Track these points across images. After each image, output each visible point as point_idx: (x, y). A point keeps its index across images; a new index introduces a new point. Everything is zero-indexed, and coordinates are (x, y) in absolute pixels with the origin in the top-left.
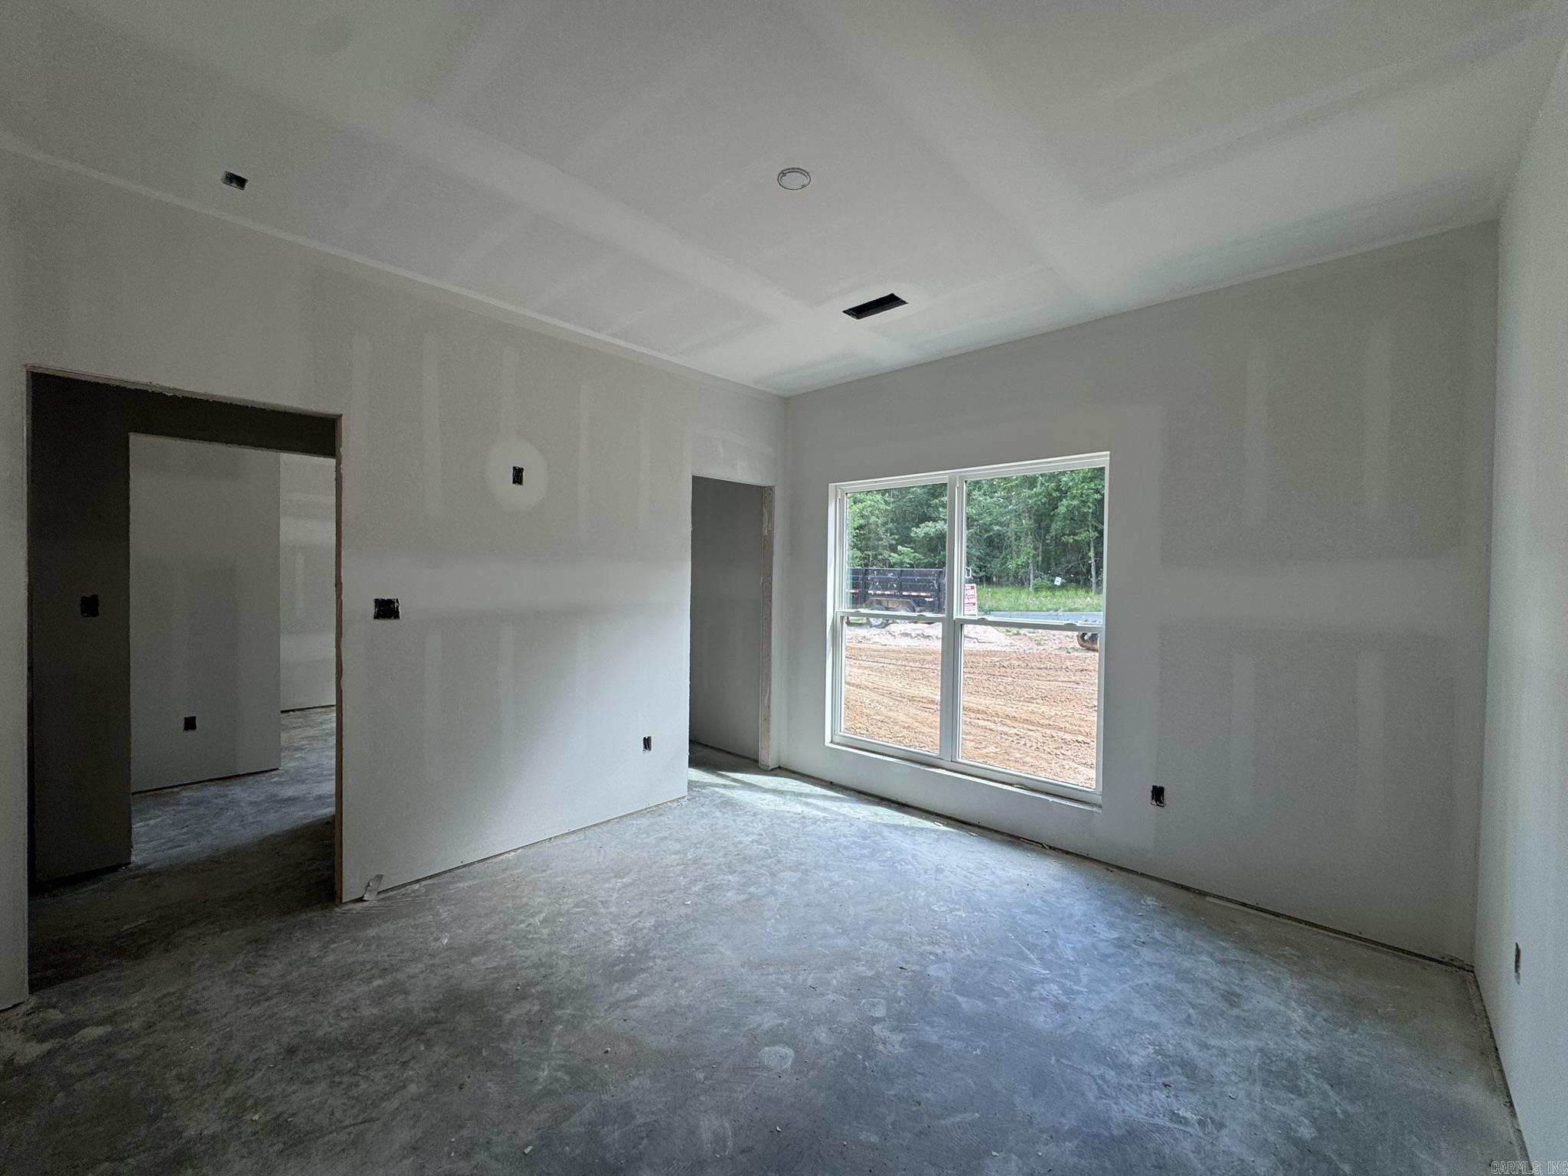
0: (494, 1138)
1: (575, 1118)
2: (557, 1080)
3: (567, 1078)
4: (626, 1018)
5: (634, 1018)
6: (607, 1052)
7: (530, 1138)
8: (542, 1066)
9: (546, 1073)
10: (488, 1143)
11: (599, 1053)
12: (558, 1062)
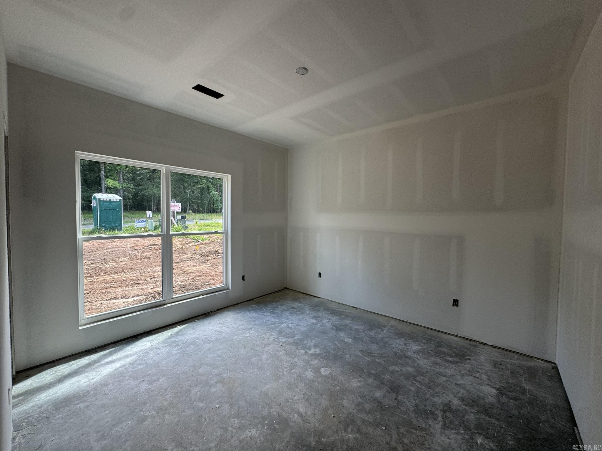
0: (385, 442)
1: (366, 418)
2: (352, 430)
3: (350, 427)
4: (313, 414)
5: (313, 412)
6: (334, 417)
7: (379, 430)
8: (347, 438)
9: (350, 435)
10: (387, 443)
11: (335, 419)
12: (343, 433)
